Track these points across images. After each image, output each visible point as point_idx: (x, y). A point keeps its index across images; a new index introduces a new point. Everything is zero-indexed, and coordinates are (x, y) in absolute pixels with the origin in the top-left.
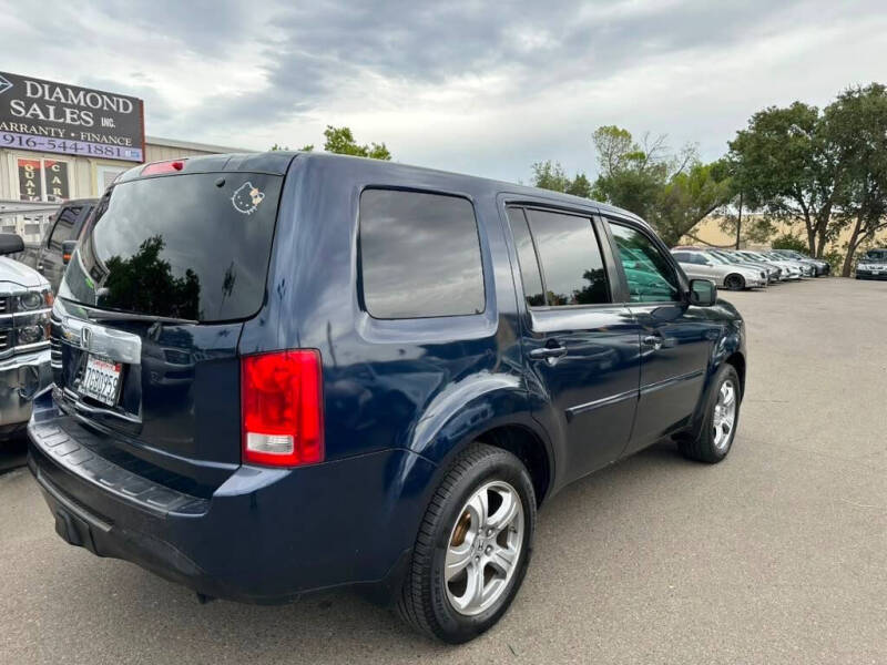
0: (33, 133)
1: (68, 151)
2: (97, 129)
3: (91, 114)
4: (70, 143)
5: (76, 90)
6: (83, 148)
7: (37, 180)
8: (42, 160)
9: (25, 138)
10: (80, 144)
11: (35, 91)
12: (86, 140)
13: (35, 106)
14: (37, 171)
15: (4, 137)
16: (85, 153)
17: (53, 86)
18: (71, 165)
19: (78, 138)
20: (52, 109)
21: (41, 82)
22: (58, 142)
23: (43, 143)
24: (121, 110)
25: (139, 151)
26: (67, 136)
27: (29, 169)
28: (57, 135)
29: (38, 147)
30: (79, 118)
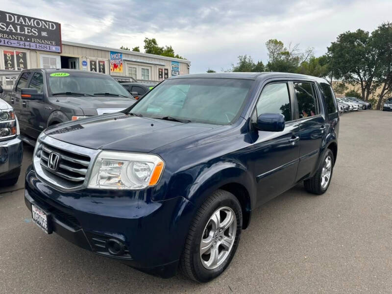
0: (10, 39)
1: (27, 47)
2: (40, 37)
3: (37, 30)
4: (27, 43)
5: (30, 19)
6: (33, 46)
7: (12, 60)
8: (15, 51)
9: (6, 41)
10: (32, 44)
11: (10, 18)
12: (34, 42)
13: (11, 26)
14: (12, 56)
16: (34, 48)
17: (19, 16)
18: (28, 54)
19: (31, 41)
20: (18, 27)
21: (13, 15)
22: (22, 43)
23: (15, 43)
24: (51, 28)
25: (59, 47)
26: (26, 40)
27: (9, 55)
28: (21, 40)
29: (13, 45)
30: (31, 31)
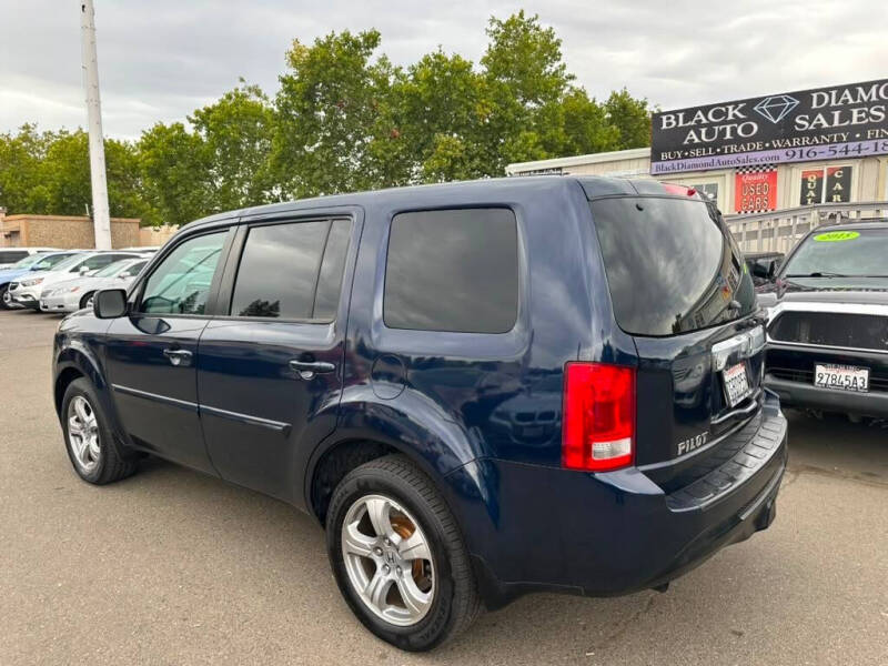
0: (815, 144)
1: (850, 154)
4: (852, 145)
5: (867, 86)
6: (868, 147)
7: (818, 190)
8: (825, 168)
9: (806, 150)
10: (865, 144)
11: (821, 99)
12: (873, 138)
13: (820, 116)
14: (820, 181)
15: (787, 154)
16: (871, 152)
17: (840, 90)
18: (856, 167)
19: (864, 138)
20: (837, 114)
21: (827, 90)
22: (841, 146)
23: (823, 151)
26: (851, 139)
27: (812, 179)
28: (840, 140)
29: (819, 157)
30: (868, 114)
